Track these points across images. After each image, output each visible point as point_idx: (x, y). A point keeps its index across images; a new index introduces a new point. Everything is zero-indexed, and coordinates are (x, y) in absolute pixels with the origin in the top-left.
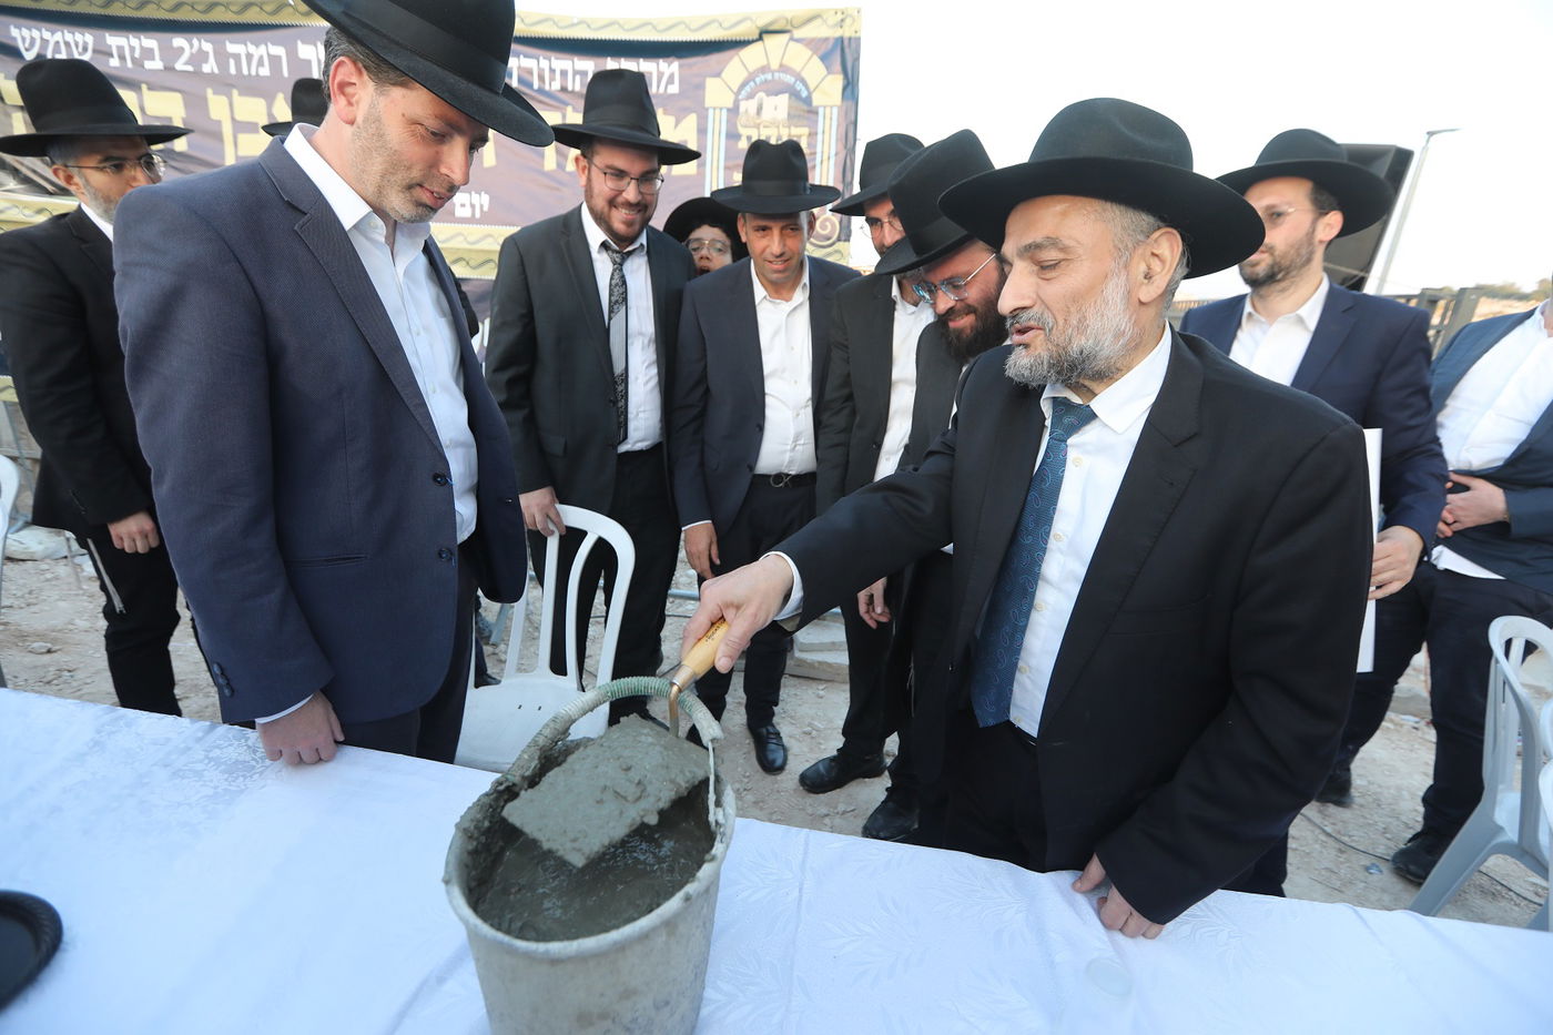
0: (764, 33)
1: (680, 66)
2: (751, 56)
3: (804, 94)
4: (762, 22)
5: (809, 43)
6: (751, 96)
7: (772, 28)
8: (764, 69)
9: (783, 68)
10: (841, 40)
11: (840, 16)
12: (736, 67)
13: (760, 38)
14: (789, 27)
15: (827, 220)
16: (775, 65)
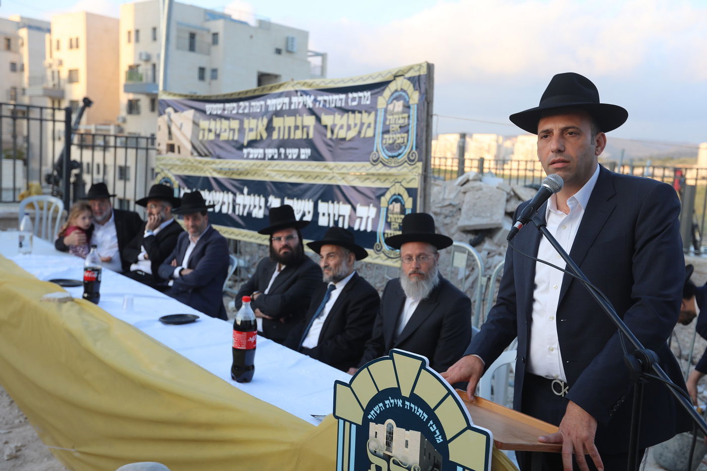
0: (396, 76)
1: (372, 95)
2: (392, 87)
3: (407, 100)
4: (394, 73)
5: (409, 79)
6: (391, 102)
7: (398, 74)
8: (396, 91)
9: (402, 90)
10: (419, 76)
11: (419, 67)
12: (387, 92)
13: (394, 79)
14: (403, 74)
15: (414, 153)
16: (399, 89)
